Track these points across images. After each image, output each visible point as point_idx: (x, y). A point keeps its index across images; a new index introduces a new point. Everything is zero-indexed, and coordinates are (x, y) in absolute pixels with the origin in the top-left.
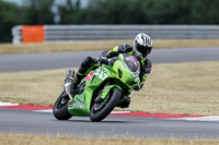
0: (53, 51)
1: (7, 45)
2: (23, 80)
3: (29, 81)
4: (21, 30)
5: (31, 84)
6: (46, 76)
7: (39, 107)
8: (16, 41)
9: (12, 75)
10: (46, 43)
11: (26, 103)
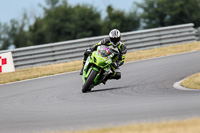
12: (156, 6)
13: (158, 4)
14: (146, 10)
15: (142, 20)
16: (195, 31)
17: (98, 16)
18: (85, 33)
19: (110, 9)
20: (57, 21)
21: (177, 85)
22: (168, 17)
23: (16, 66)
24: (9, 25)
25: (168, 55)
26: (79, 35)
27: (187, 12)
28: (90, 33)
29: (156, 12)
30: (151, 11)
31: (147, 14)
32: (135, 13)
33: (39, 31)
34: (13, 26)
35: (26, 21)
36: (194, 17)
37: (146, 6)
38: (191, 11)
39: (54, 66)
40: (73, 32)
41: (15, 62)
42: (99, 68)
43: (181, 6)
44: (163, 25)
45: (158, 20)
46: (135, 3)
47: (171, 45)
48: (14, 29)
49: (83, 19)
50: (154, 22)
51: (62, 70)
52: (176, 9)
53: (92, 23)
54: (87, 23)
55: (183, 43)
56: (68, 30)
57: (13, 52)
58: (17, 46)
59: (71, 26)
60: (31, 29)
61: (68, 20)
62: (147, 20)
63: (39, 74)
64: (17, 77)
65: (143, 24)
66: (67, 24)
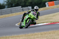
0: (57, 7)
1: (45, 8)
2: (51, 16)
3: (52, 16)
4: (48, 3)
5: (53, 17)
6: (56, 14)
7: (56, 23)
8: (47, 6)
9: (48, 15)
10: (55, 6)
11: (52, 22)
13: (11, 1)
14: (7, 3)
16: (22, 9)
22: (14, 5)
25: (14, 16)
29: (10, 3)
32: (4, 4)
36: (22, 4)
37: (7, 1)
46: (4, 1)
47: (15, 13)
50: (9, 6)
65: (6, 7)
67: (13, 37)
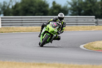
12: (77, 5)
13: (79, 4)
14: (72, 6)
15: (69, 11)
16: (95, 20)
17: (48, 6)
18: (40, 14)
19: (54, 3)
20: (27, 5)
21: (82, 46)
22: (83, 11)
23: (2, 25)
24: (2, 4)
25: (80, 30)
26: (37, 14)
27: (93, 10)
28: (42, 14)
30: (75, 7)
31: (72, 8)
32: (66, 7)
33: (17, 9)
34: (4, 5)
35: (11, 3)
36: (96, 13)
37: (73, 4)
38: (95, 10)
39: (21, 28)
40: (34, 12)
41: (2, 23)
42: (50, 34)
43: (91, 6)
44: (80, 15)
45: (78, 12)
46: (68, 2)
47: (82, 26)
48: (4, 6)
49: (40, 6)
50: (75, 13)
51: (25, 30)
52: (88, 7)
53: (44, 9)
54: (41, 8)
55: (88, 26)
56: (31, 11)
57: (2, 18)
58: (5, 15)
59: (33, 9)
60: (13, 8)
61: (32, 6)
62: (72, 11)
63: (13, 31)
64: (2, 31)
65: (70, 13)
66: (32, 8)
67: (72, 66)
